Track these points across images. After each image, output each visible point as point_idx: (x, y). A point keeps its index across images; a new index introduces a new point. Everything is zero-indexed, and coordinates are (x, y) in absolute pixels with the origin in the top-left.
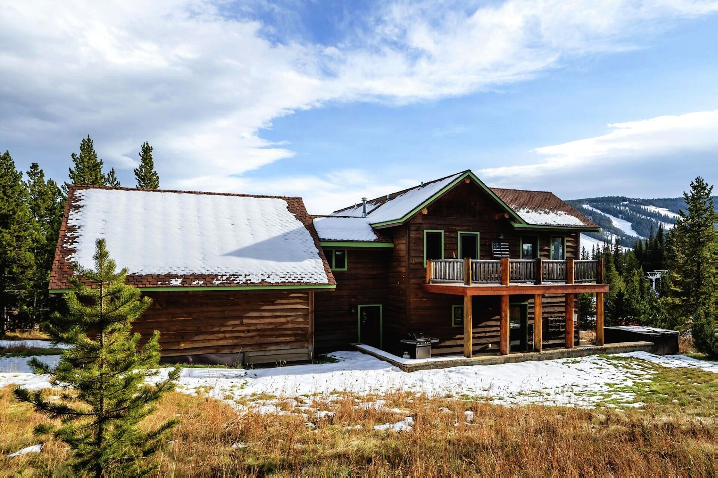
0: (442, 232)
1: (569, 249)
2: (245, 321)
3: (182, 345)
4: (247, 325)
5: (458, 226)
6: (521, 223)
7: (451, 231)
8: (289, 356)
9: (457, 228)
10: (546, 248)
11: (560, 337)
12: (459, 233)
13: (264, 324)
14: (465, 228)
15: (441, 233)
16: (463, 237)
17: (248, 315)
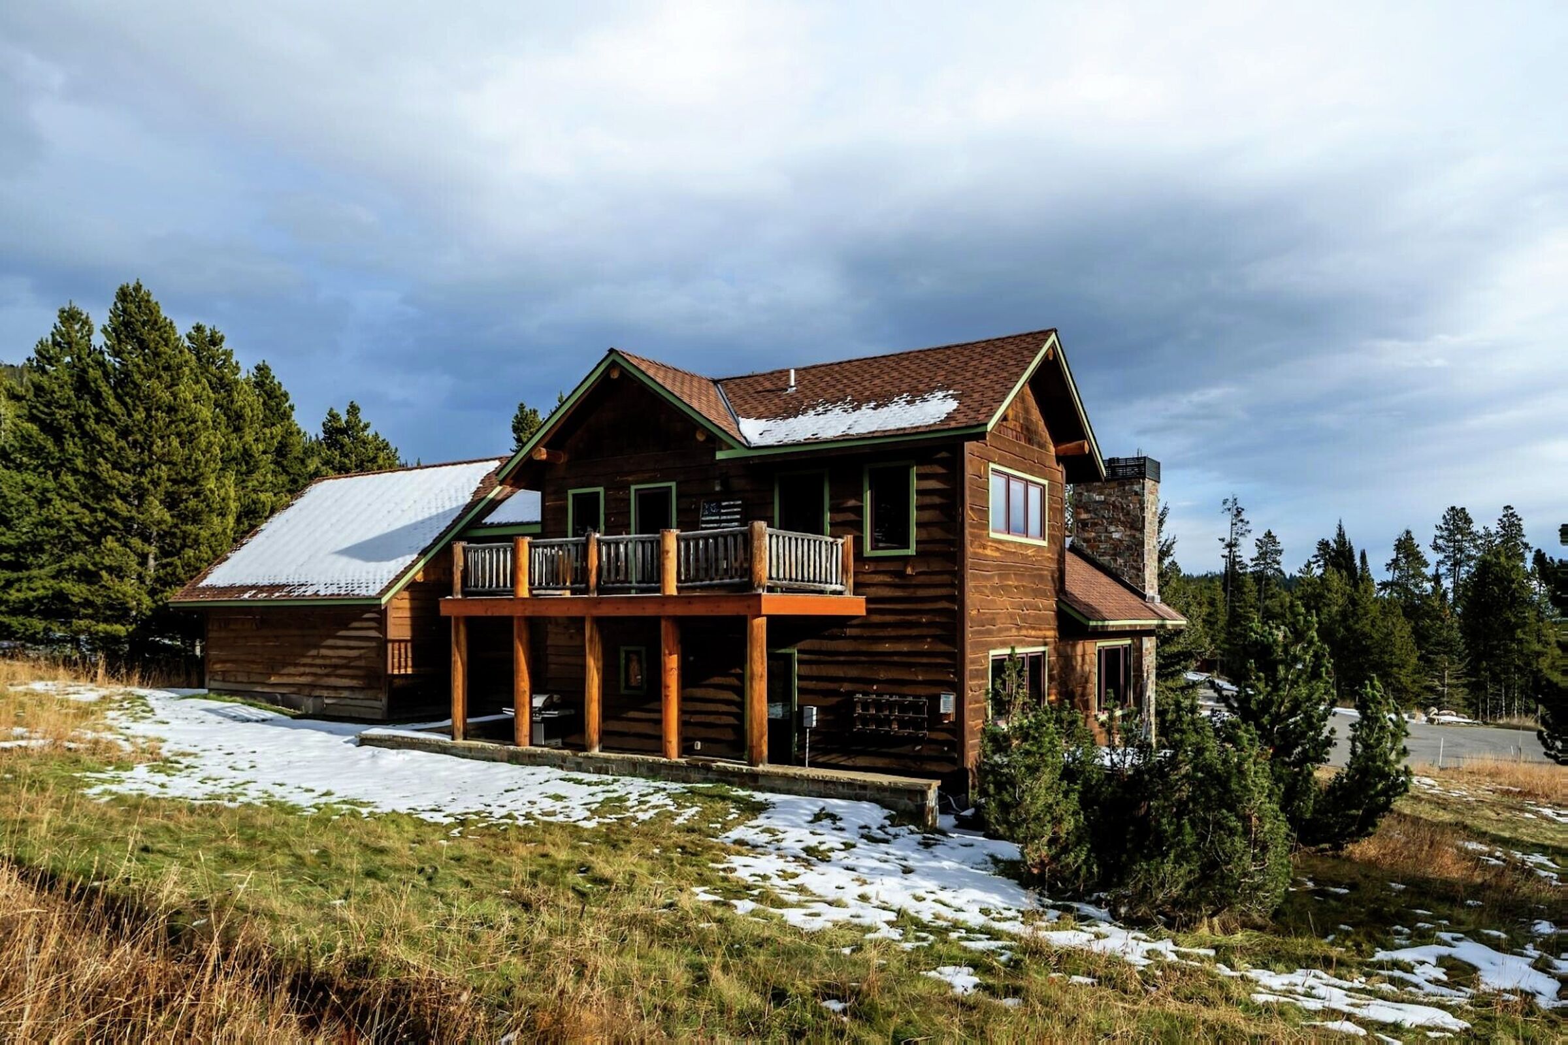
0: (601, 490)
1: (927, 500)
2: (324, 652)
3: (273, 680)
4: (324, 657)
5: (630, 473)
6: (731, 448)
7: (618, 488)
8: (363, 709)
9: (630, 479)
10: (852, 503)
11: (892, 751)
12: (633, 488)
13: (339, 657)
14: (647, 475)
15: (598, 493)
16: (642, 496)
17: (325, 643)
